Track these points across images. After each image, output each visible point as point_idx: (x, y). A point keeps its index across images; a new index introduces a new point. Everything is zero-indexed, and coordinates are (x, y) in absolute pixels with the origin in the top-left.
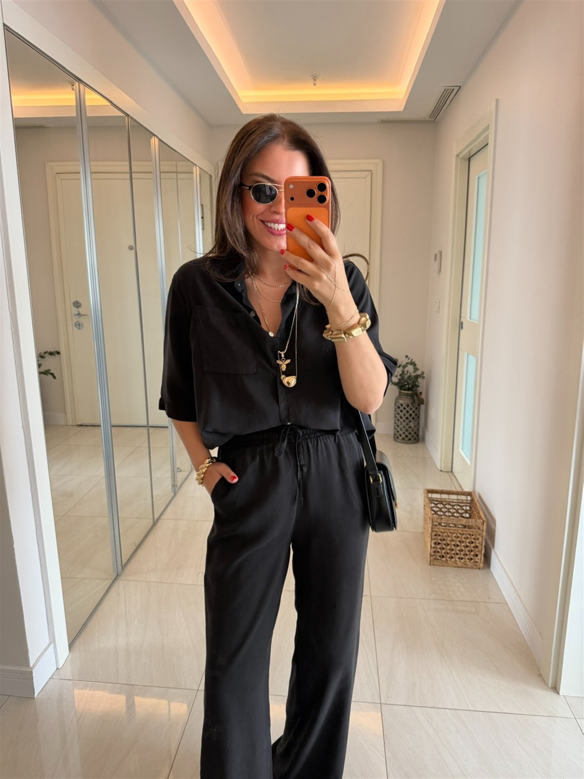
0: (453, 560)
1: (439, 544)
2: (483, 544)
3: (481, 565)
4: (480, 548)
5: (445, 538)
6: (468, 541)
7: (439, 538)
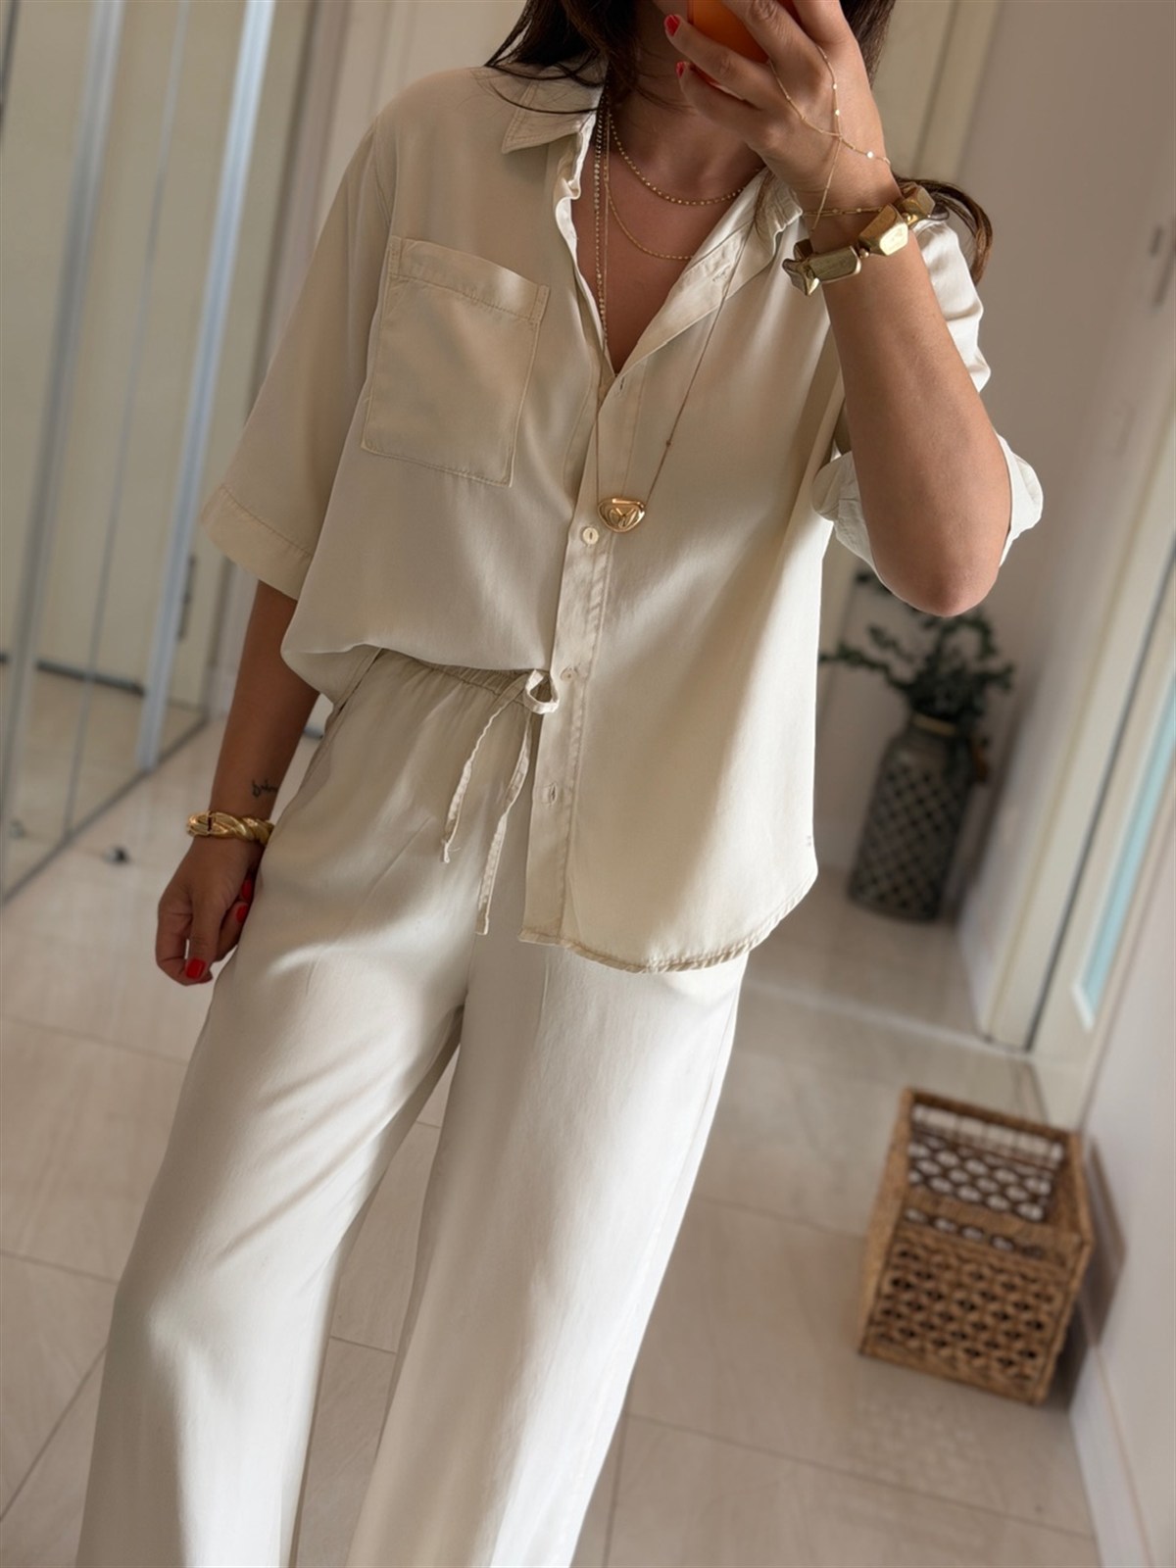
0: (945, 1352)
1: (908, 1286)
2: (1065, 1321)
3: (1041, 1392)
4: (1047, 1333)
5: (934, 1271)
6: (1014, 1297)
7: (915, 1266)
